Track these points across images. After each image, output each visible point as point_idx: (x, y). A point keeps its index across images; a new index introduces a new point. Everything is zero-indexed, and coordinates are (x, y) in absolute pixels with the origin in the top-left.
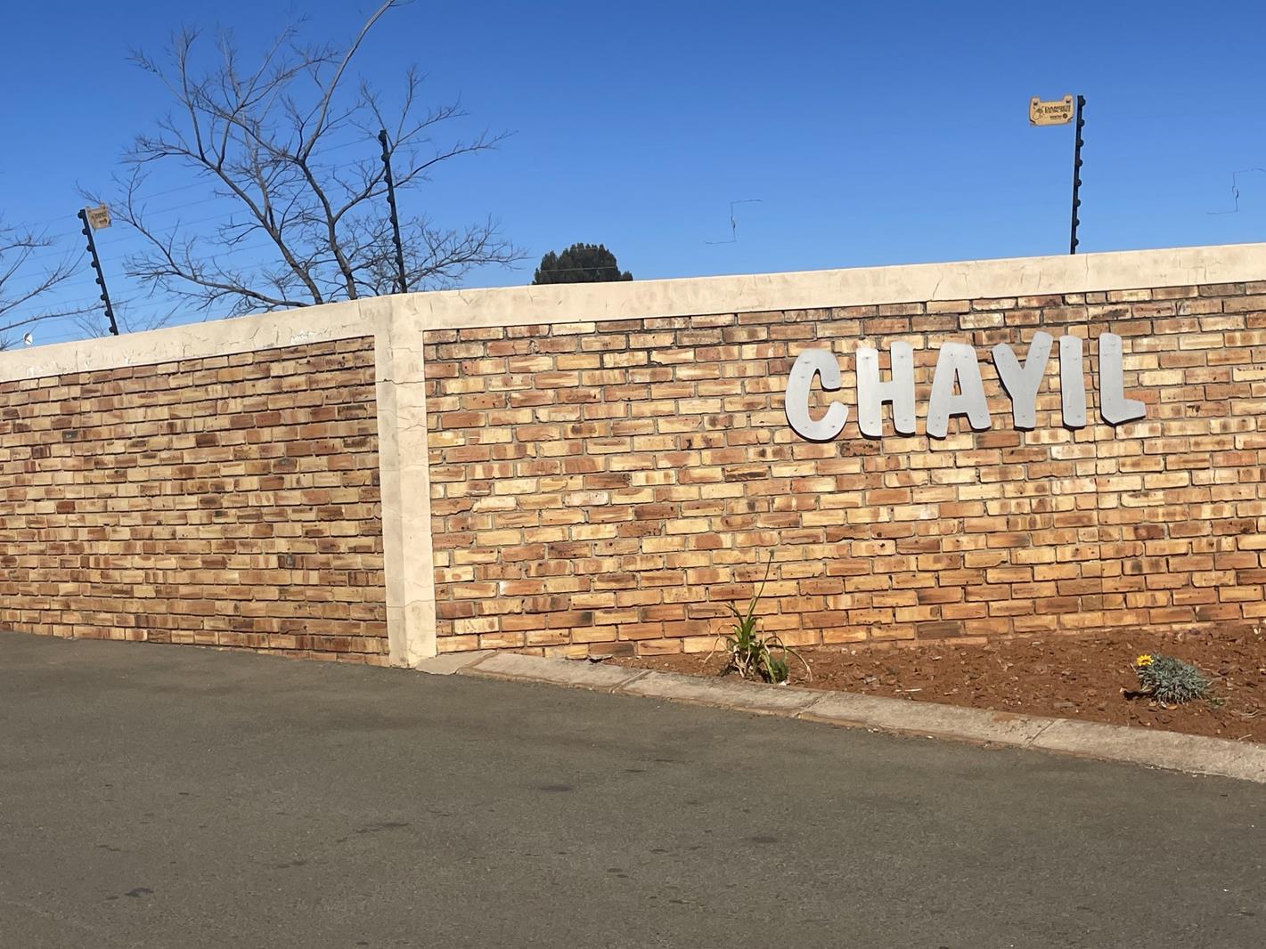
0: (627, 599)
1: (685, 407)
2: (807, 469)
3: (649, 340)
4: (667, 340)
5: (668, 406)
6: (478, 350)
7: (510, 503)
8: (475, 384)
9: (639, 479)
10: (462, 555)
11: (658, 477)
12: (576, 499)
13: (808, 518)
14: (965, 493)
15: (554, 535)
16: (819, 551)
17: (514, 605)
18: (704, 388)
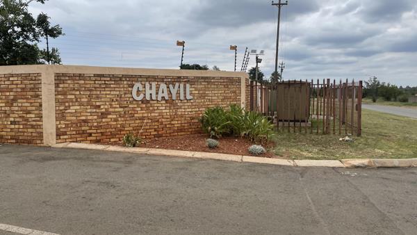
0: (99, 131)
1: (112, 93)
2: (136, 106)
3: (105, 79)
4: (109, 79)
5: (109, 92)
6: (67, 78)
7: (74, 111)
8: (66, 85)
9: (102, 107)
10: (62, 122)
11: (106, 107)
12: (89, 111)
13: (136, 115)
14: (163, 111)
15: (84, 118)
16: (137, 121)
17: (74, 133)
18: (116, 89)
